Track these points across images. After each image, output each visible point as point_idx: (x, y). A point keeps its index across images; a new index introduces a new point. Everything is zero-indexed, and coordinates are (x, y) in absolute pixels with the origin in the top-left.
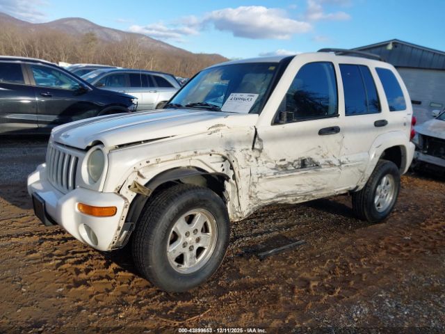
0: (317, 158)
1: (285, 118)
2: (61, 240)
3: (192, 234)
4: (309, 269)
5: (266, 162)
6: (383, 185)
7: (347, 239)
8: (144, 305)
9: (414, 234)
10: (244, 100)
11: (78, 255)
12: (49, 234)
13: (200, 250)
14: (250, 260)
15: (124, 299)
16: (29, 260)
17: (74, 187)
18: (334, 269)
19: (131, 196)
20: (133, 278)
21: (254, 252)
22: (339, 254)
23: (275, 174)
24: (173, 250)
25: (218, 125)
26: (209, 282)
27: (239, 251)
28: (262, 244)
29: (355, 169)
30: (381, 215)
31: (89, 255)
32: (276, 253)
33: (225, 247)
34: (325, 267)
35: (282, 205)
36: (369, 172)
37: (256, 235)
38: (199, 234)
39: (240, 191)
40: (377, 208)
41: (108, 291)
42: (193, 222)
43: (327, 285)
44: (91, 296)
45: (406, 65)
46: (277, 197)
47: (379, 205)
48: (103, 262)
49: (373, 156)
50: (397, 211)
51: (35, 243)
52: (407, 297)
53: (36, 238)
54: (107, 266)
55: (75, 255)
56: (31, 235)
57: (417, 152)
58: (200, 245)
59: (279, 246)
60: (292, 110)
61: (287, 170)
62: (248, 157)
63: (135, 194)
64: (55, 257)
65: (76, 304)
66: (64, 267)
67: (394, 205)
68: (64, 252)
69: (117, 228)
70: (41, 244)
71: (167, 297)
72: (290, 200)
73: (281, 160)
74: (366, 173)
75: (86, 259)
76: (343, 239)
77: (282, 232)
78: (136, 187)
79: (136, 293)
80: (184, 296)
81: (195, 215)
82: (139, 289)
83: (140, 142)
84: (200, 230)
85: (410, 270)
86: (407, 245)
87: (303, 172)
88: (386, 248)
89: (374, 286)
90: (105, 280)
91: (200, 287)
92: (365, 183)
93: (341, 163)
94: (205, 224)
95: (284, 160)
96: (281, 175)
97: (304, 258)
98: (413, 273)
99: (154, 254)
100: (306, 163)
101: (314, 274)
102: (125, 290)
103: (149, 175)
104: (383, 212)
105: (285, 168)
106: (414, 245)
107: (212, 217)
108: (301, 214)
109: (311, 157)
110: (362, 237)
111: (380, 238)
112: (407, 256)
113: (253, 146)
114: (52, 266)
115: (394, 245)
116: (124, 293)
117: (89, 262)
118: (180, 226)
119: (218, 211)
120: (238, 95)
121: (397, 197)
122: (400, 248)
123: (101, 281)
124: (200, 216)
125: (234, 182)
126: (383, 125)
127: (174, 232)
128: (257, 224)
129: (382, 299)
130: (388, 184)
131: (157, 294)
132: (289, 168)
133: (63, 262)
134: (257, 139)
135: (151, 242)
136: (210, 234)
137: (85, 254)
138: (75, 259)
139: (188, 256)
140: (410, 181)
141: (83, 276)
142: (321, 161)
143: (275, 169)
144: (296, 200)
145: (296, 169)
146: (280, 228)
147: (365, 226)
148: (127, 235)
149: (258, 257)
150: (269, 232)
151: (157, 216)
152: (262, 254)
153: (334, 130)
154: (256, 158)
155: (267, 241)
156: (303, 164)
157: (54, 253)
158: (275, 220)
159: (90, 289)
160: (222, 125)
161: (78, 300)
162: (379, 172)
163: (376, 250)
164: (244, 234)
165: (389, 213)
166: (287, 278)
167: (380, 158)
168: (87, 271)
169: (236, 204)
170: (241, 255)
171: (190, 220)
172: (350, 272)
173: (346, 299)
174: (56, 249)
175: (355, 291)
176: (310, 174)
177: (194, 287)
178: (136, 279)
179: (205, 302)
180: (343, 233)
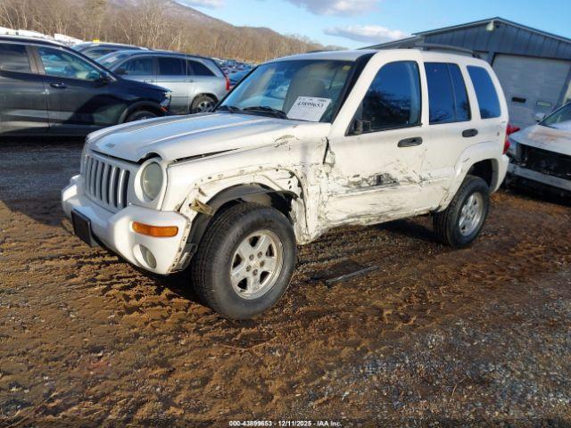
0: (395, 174)
1: (361, 128)
2: (101, 264)
3: (256, 257)
4: (383, 297)
5: (338, 178)
6: (469, 205)
7: (426, 266)
8: (206, 332)
9: (501, 261)
10: (314, 105)
11: (124, 280)
12: (86, 257)
13: (264, 275)
14: (317, 287)
15: (183, 326)
16: (71, 285)
17: (125, 205)
18: (409, 297)
19: (192, 214)
20: (190, 304)
21: (322, 278)
22: (416, 282)
23: (347, 192)
24: (237, 274)
25: (286, 137)
26: (273, 309)
27: (305, 277)
28: (330, 270)
29: (438, 187)
30: (466, 239)
31: (137, 281)
32: (346, 281)
33: (291, 272)
34: (400, 295)
35: (352, 227)
36: (454, 190)
37: (322, 260)
38: (264, 257)
39: (308, 212)
40: (462, 231)
41: (164, 318)
42: (258, 244)
43: (401, 314)
44: (147, 323)
45: (509, 52)
46: (349, 218)
47: (464, 228)
48: (154, 288)
49: (459, 171)
50: (485, 235)
51: (73, 267)
52: (486, 325)
53: (72, 261)
54: (159, 292)
55: (121, 280)
56: (67, 258)
57: (512, 165)
58: (265, 269)
59: (349, 272)
60: (369, 119)
61: (360, 187)
62: (318, 173)
63: (195, 213)
64: (99, 282)
65: (132, 330)
66: (111, 292)
67: (481, 228)
68: (108, 277)
69: (177, 250)
70: (79, 268)
71: (229, 324)
72: (363, 222)
73: (355, 176)
74: (451, 191)
75: (134, 285)
76: (421, 266)
77: (351, 257)
78: (197, 205)
79: (195, 321)
80: (248, 322)
81: (259, 237)
82: (198, 316)
83: (200, 156)
84: (264, 253)
85: (493, 298)
86: (492, 273)
87: (378, 189)
88: (469, 275)
89: (452, 315)
90: (159, 307)
91: (264, 315)
92: (449, 202)
93: (422, 180)
94: (270, 247)
95: (358, 176)
96: (354, 194)
97: (376, 286)
98: (495, 302)
99: (217, 278)
100: (382, 179)
101: (387, 302)
102: (182, 317)
103: (211, 193)
104: (467, 237)
105: (358, 185)
106: (500, 273)
107: (277, 239)
108: (374, 237)
109: (388, 172)
110: (442, 263)
111: (463, 265)
112: (490, 284)
113: (324, 160)
114: (97, 291)
115: (477, 272)
116: (181, 321)
117: (138, 287)
118: (244, 249)
119: (284, 233)
120: (307, 99)
121: (485, 218)
122: (483, 276)
123: (154, 308)
124: (265, 239)
125: (302, 201)
126: (473, 135)
127: (237, 255)
128: (323, 248)
129: (459, 328)
130: (475, 203)
131: (217, 321)
132: (363, 185)
133: (109, 288)
134: (328, 152)
135: (214, 265)
136: (275, 257)
137: (133, 280)
138: (122, 285)
139: (251, 281)
140: (503, 200)
141: (134, 302)
142: (400, 177)
143: (347, 186)
144: (370, 221)
145: (371, 187)
146: (349, 253)
147: (447, 251)
148: (188, 257)
149: (325, 284)
150: (337, 257)
151: (220, 238)
152: (330, 281)
153: (416, 141)
154: (327, 174)
155: (334, 267)
156: (379, 181)
157: (97, 277)
158: (344, 244)
159: (144, 316)
160: (290, 136)
161: (134, 327)
162: (466, 189)
163: (457, 278)
164: (309, 259)
165: (475, 237)
166: (357, 306)
167: (468, 173)
168: (138, 297)
169: (304, 226)
170: (307, 282)
171: (254, 242)
172: (427, 301)
173: (421, 327)
174: (98, 274)
175: (431, 319)
176: (386, 192)
177: (259, 313)
178: (192, 306)
179: (270, 330)
180: (421, 259)
